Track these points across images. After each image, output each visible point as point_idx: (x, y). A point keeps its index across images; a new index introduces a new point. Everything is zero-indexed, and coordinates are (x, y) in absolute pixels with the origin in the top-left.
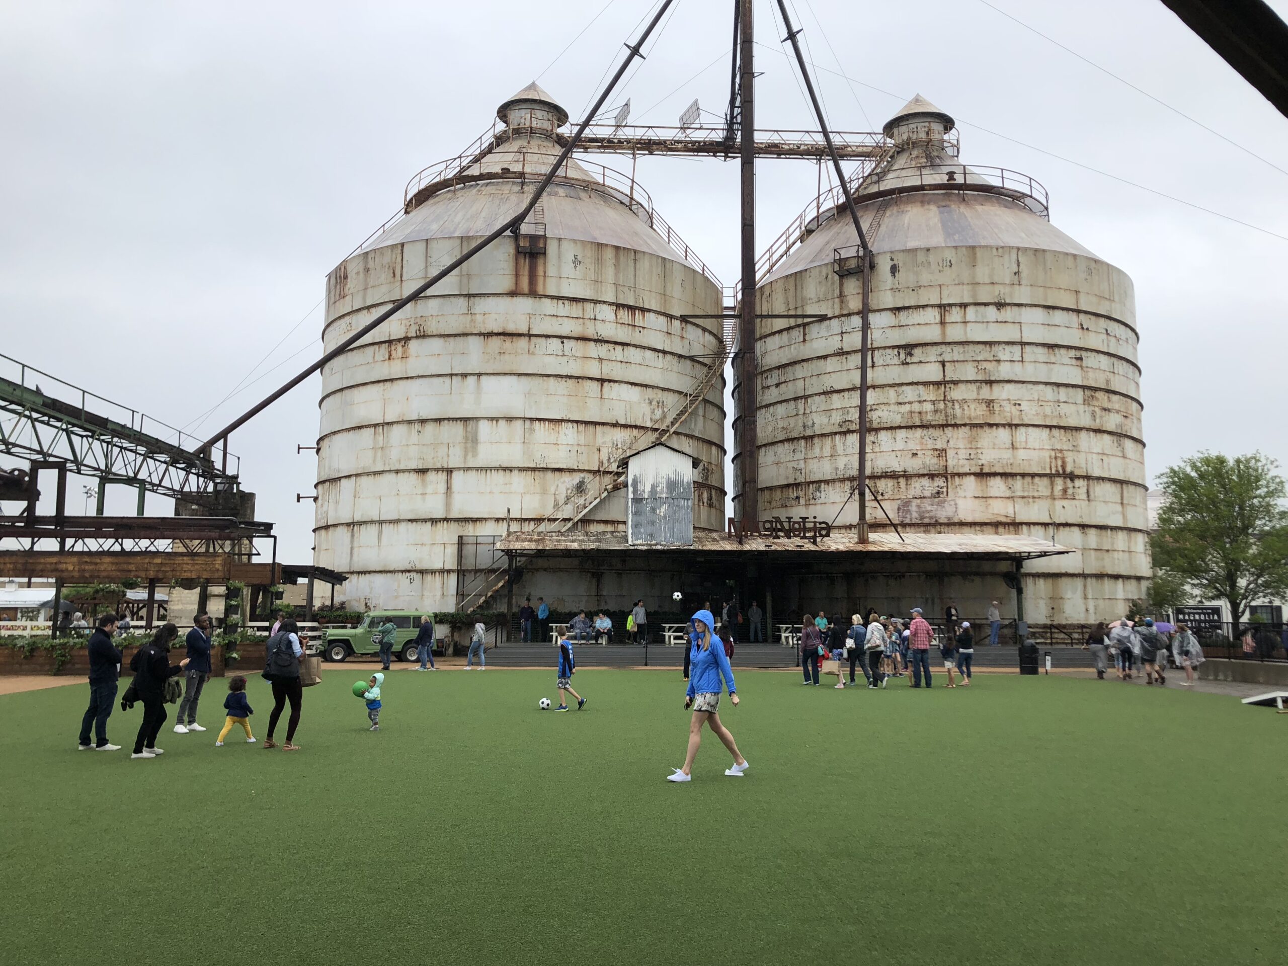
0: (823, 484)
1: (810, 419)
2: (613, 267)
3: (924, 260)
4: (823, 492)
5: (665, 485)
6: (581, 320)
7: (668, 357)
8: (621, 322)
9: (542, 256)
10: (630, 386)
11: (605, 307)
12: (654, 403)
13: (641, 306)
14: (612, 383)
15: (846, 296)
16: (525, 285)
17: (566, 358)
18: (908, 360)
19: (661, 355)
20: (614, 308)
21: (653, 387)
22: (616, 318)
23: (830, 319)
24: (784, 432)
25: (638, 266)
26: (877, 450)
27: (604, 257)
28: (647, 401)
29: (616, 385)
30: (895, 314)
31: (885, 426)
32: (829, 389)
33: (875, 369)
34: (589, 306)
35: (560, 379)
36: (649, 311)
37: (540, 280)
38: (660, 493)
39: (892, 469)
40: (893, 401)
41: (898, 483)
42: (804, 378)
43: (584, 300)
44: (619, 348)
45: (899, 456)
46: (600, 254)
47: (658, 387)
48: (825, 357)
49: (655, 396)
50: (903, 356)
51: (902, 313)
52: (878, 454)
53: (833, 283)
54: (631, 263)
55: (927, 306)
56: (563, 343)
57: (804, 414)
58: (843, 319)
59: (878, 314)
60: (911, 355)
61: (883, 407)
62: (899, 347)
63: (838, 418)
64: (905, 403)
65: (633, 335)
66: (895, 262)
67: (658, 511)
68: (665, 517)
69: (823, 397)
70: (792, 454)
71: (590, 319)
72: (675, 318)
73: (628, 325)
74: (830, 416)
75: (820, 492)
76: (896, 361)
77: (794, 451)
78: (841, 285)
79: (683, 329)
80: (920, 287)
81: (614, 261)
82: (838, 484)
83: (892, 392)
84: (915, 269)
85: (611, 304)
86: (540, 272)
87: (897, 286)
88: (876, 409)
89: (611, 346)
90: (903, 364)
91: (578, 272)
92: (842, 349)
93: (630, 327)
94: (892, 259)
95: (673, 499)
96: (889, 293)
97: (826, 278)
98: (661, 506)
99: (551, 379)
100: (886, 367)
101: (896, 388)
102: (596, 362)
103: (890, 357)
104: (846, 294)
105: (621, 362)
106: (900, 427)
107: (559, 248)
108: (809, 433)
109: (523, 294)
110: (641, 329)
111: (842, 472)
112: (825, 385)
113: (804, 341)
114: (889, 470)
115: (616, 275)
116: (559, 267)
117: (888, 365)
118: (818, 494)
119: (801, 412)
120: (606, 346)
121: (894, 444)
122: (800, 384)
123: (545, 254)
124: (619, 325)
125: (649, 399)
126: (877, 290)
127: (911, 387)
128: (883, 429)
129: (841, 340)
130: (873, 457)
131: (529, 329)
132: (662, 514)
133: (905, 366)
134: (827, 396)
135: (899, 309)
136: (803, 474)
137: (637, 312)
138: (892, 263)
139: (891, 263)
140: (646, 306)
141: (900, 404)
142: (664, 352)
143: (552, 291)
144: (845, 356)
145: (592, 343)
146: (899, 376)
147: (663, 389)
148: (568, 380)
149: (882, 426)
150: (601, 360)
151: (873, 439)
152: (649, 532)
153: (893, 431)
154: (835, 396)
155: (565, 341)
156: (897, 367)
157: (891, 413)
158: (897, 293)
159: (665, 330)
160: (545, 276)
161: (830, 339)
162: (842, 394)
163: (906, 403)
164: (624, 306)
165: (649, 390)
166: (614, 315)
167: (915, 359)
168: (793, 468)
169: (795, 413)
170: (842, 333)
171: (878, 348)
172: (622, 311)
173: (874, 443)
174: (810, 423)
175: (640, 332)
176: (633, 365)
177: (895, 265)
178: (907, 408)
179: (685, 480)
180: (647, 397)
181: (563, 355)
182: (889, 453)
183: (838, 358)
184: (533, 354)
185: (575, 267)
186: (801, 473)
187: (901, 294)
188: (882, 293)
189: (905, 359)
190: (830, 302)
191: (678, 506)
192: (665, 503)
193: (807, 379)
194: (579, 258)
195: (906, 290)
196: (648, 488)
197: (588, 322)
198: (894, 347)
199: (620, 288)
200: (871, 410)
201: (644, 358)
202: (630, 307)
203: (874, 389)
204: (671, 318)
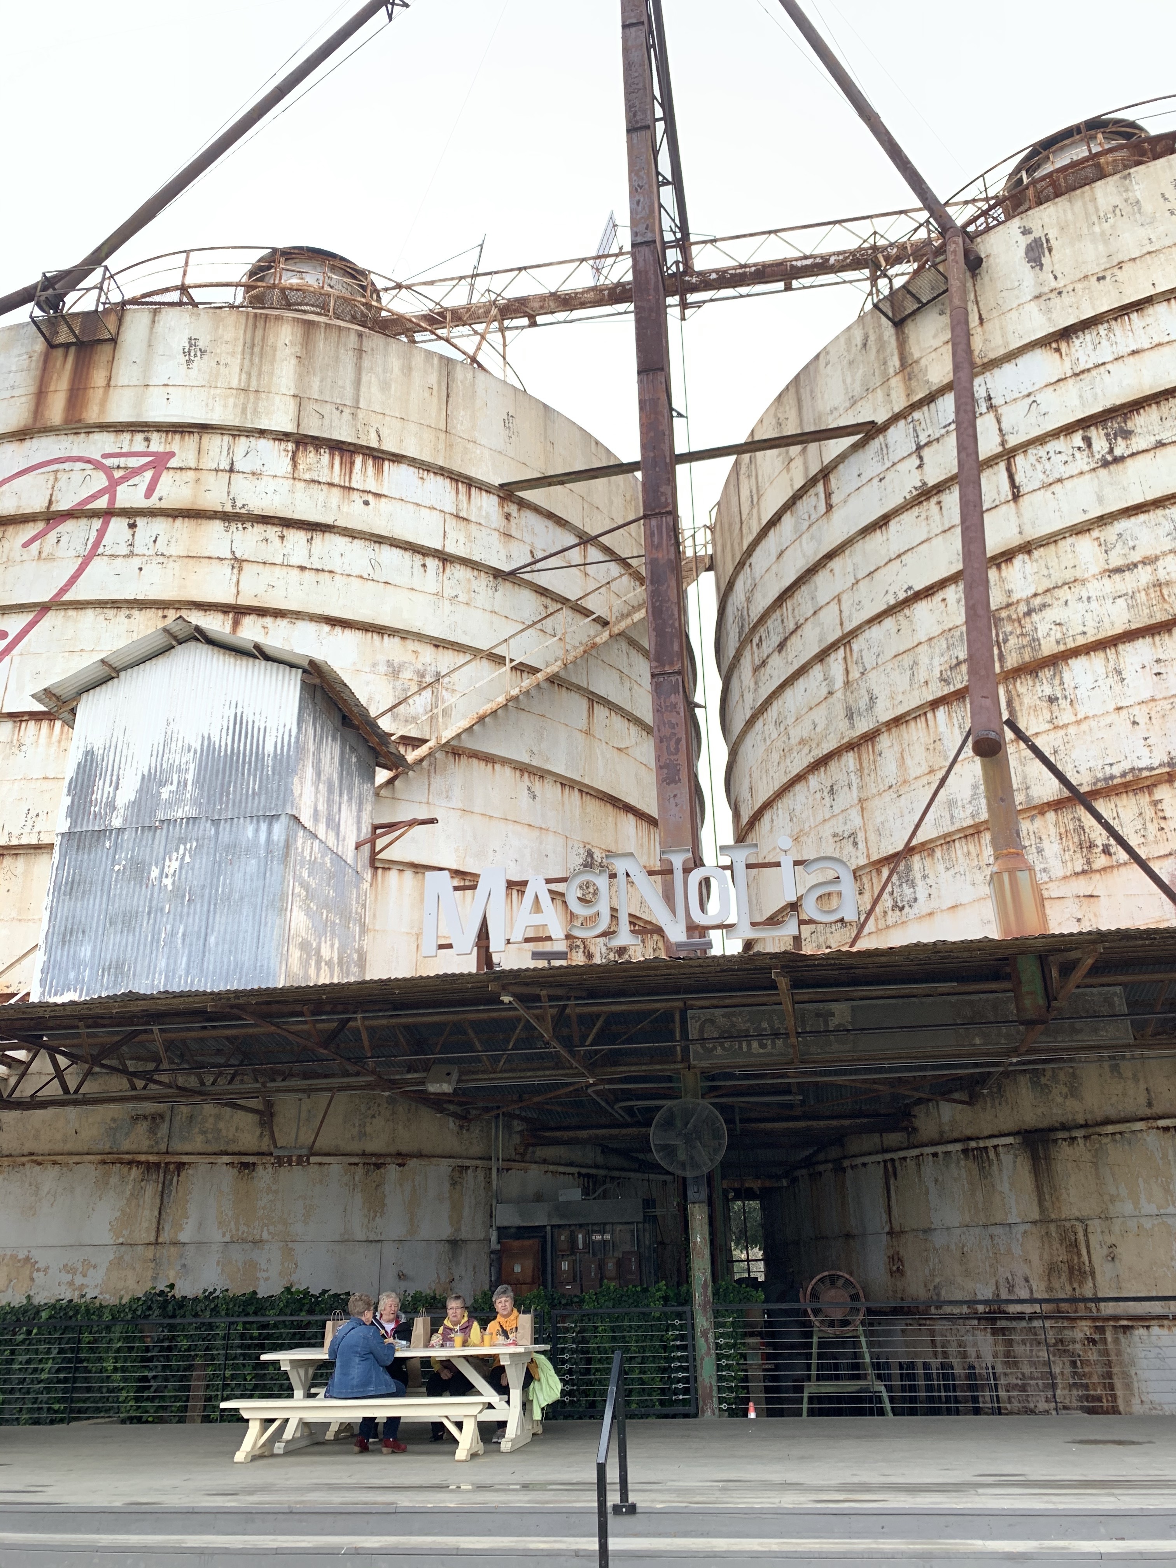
0: (916, 858)
1: (863, 692)
2: (294, 361)
3: (1117, 200)
4: (920, 883)
5: (190, 777)
6: (191, 474)
7: (460, 572)
8: (307, 476)
9: (107, 348)
10: (326, 628)
11: (264, 445)
12: (407, 674)
13: (374, 444)
14: (268, 621)
15: (917, 362)
16: (56, 411)
17: (136, 562)
18: (1118, 452)
19: (432, 563)
20: (291, 446)
21: (404, 635)
22: (295, 466)
23: (883, 428)
24: (806, 750)
25: (366, 363)
26: (1066, 717)
27: (271, 340)
28: (383, 668)
29: (283, 623)
30: (1058, 350)
31: (1081, 641)
32: (902, 596)
33: (1024, 501)
34: (215, 444)
35: (110, 613)
36: (397, 458)
37: (95, 395)
38: (170, 804)
39: (1126, 766)
40: (1095, 569)
41: (1155, 803)
42: (838, 598)
43: (204, 428)
44: (297, 537)
45: (1142, 719)
46: (259, 333)
47: (419, 637)
48: (883, 522)
49: (409, 657)
50: (1100, 444)
51: (1077, 342)
52: (1072, 730)
53: (881, 346)
54: (348, 358)
55: (1149, 301)
56: (133, 526)
57: (847, 683)
58: (916, 415)
59: (1008, 368)
60: (1127, 434)
61: (1064, 593)
62: (1084, 424)
63: (936, 661)
64: (1133, 566)
65: (345, 508)
66: (1038, 233)
67: (155, 873)
68: (178, 893)
69: (889, 623)
70: (828, 801)
71: (217, 470)
72: (484, 487)
73: (331, 485)
74: (915, 663)
75: (913, 885)
76: (1082, 462)
77: (832, 791)
78: (902, 344)
79: (508, 517)
80: (1120, 265)
81: (297, 348)
82: (960, 848)
83: (1085, 546)
84: (1097, 229)
85: (282, 437)
86: (98, 377)
87: (1054, 284)
88: (1044, 606)
89: (272, 532)
90: (1105, 464)
91: (194, 373)
92: (925, 484)
93: (335, 491)
94: (1026, 232)
95: (216, 823)
96: (1033, 307)
97: (865, 345)
98: (167, 852)
99: (90, 613)
100: (1057, 488)
101: (1095, 533)
102: (225, 569)
103: (1064, 457)
104: (916, 356)
105: (302, 568)
106: (1130, 636)
107: (152, 328)
108: (863, 726)
109: (48, 430)
110: (370, 498)
111: (970, 809)
112: (891, 592)
113: (829, 507)
114: (1116, 771)
115: (300, 378)
116: (147, 365)
117: (1060, 480)
118: (907, 891)
119: (839, 683)
120: (257, 531)
121: (1117, 688)
122: (829, 616)
123: (114, 341)
124: (300, 485)
125: (389, 663)
126: (995, 313)
127: (1142, 517)
128: (1075, 652)
129: (920, 467)
130: (1058, 743)
131: (50, 502)
132: (168, 882)
133: (1113, 468)
134: (900, 617)
135: (1066, 334)
136: (861, 845)
137: (359, 460)
138: (1030, 238)
139: (1024, 241)
140: (389, 445)
141: (1119, 570)
142: (445, 558)
143: (120, 413)
144: (934, 500)
145: (217, 526)
146: (1100, 499)
147: (439, 644)
148: (136, 613)
149: (1071, 645)
150: (238, 563)
151: (1048, 691)
152: (109, 956)
153: (1111, 653)
154: (921, 608)
155: (140, 522)
156: (1087, 477)
157: (1094, 604)
158: (1056, 301)
159: (450, 508)
160: (108, 385)
161: (890, 476)
162: (940, 595)
163: (1135, 565)
164: (318, 443)
165: (391, 644)
166: (287, 461)
167: (1139, 443)
168: (835, 835)
169: (824, 692)
170: (919, 448)
171: (1025, 446)
172: (312, 455)
173: (1052, 700)
174: (863, 703)
175: (366, 503)
176: (337, 577)
177: (1037, 243)
178: (1144, 575)
179: (269, 748)
180: (382, 658)
181: (131, 554)
182: (1108, 720)
183: (916, 511)
184: (51, 558)
185: (189, 362)
186: (855, 844)
187: (1066, 299)
188: (1014, 315)
189: (1111, 451)
190: (880, 393)
191: (231, 848)
192: (182, 840)
193: (844, 597)
194: (201, 344)
195: (1079, 286)
196: (126, 794)
197: (210, 479)
198: (1068, 430)
199: (311, 406)
200: (1028, 613)
201: (374, 564)
202: (338, 447)
203: (1029, 552)
204: (470, 486)
